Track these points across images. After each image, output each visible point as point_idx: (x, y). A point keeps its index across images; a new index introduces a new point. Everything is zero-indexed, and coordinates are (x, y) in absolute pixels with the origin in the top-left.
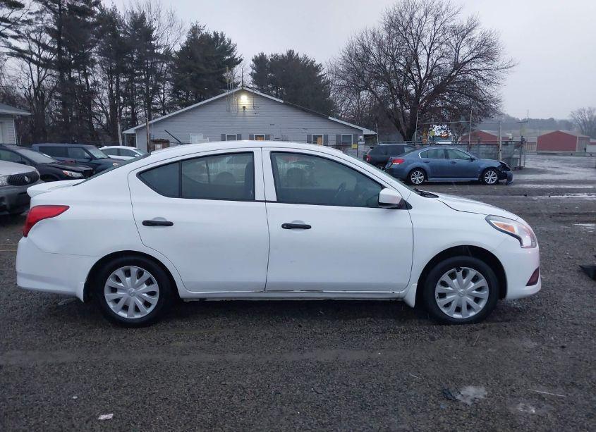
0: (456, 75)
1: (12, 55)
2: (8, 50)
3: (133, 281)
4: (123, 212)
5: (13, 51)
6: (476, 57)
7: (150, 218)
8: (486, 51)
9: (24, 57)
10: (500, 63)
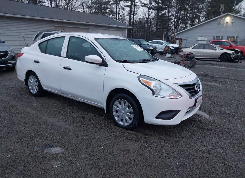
1: (142, 6)
2: (141, 4)
5: (142, 4)
7: (35, 60)
9: (146, 6)
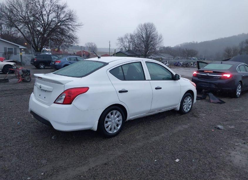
0: (60, 25)
3: (114, 117)
4: (110, 88)
6: (67, 19)
7: (121, 90)
8: (70, 18)
10: (77, 24)
